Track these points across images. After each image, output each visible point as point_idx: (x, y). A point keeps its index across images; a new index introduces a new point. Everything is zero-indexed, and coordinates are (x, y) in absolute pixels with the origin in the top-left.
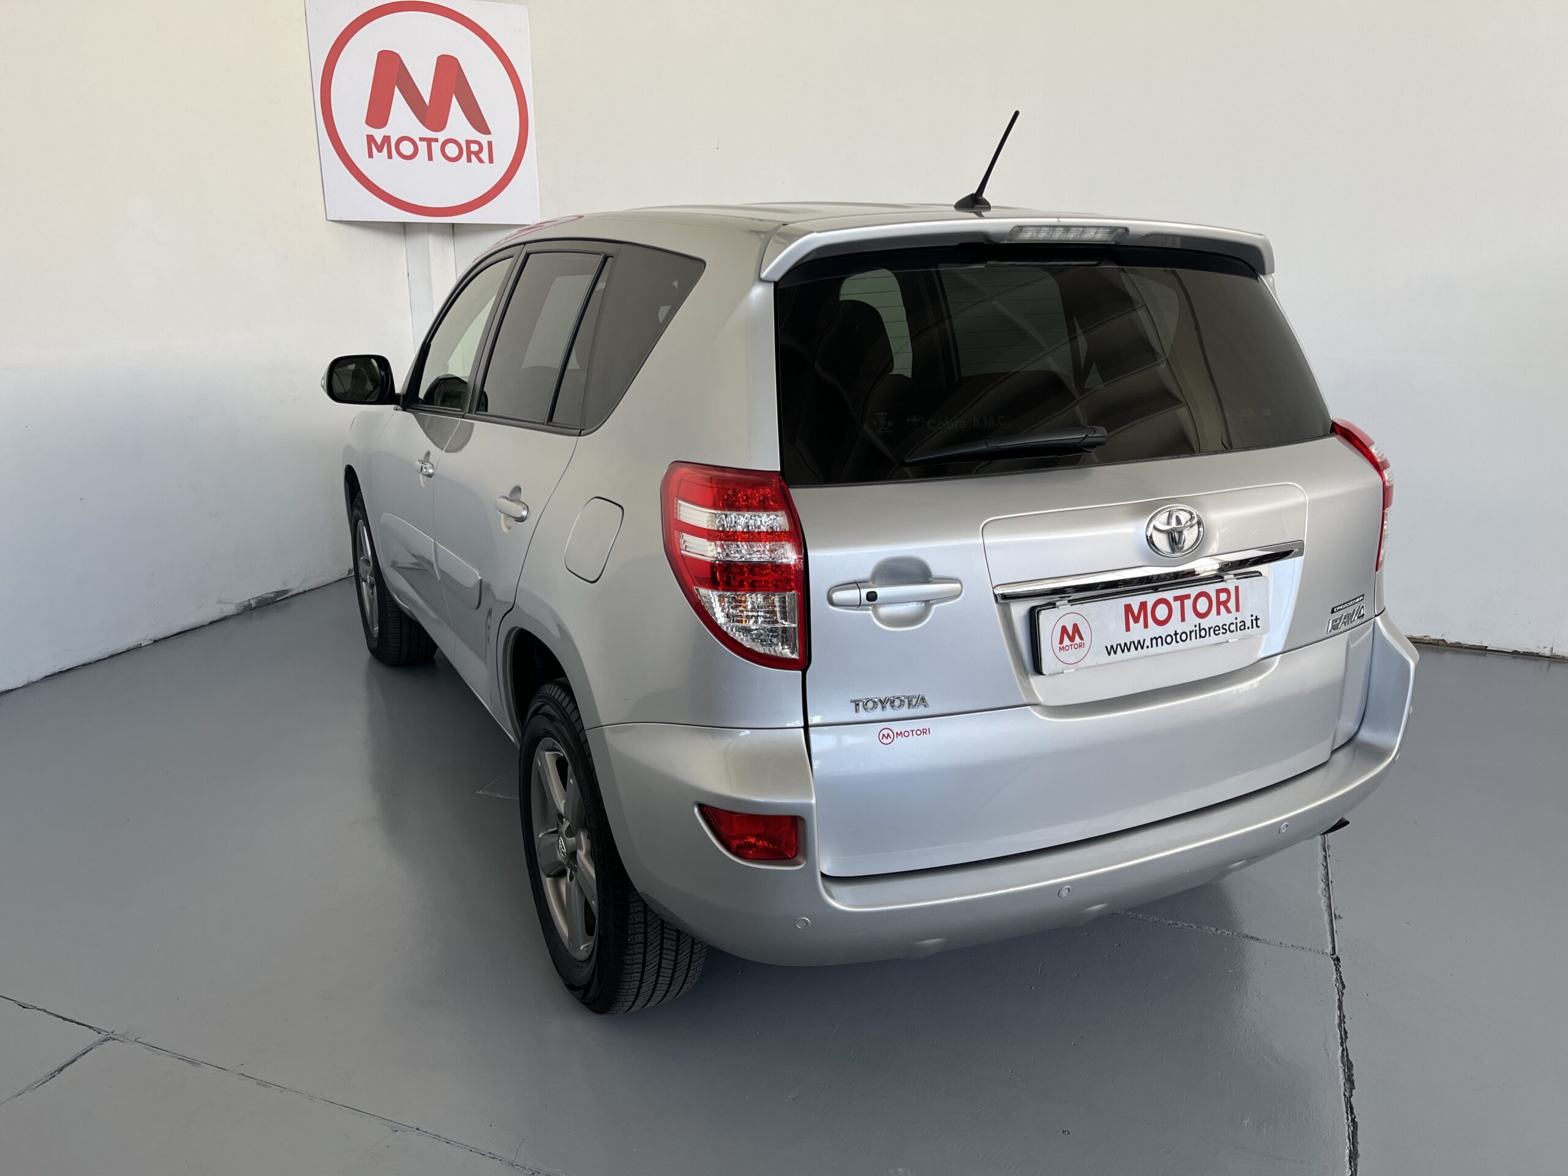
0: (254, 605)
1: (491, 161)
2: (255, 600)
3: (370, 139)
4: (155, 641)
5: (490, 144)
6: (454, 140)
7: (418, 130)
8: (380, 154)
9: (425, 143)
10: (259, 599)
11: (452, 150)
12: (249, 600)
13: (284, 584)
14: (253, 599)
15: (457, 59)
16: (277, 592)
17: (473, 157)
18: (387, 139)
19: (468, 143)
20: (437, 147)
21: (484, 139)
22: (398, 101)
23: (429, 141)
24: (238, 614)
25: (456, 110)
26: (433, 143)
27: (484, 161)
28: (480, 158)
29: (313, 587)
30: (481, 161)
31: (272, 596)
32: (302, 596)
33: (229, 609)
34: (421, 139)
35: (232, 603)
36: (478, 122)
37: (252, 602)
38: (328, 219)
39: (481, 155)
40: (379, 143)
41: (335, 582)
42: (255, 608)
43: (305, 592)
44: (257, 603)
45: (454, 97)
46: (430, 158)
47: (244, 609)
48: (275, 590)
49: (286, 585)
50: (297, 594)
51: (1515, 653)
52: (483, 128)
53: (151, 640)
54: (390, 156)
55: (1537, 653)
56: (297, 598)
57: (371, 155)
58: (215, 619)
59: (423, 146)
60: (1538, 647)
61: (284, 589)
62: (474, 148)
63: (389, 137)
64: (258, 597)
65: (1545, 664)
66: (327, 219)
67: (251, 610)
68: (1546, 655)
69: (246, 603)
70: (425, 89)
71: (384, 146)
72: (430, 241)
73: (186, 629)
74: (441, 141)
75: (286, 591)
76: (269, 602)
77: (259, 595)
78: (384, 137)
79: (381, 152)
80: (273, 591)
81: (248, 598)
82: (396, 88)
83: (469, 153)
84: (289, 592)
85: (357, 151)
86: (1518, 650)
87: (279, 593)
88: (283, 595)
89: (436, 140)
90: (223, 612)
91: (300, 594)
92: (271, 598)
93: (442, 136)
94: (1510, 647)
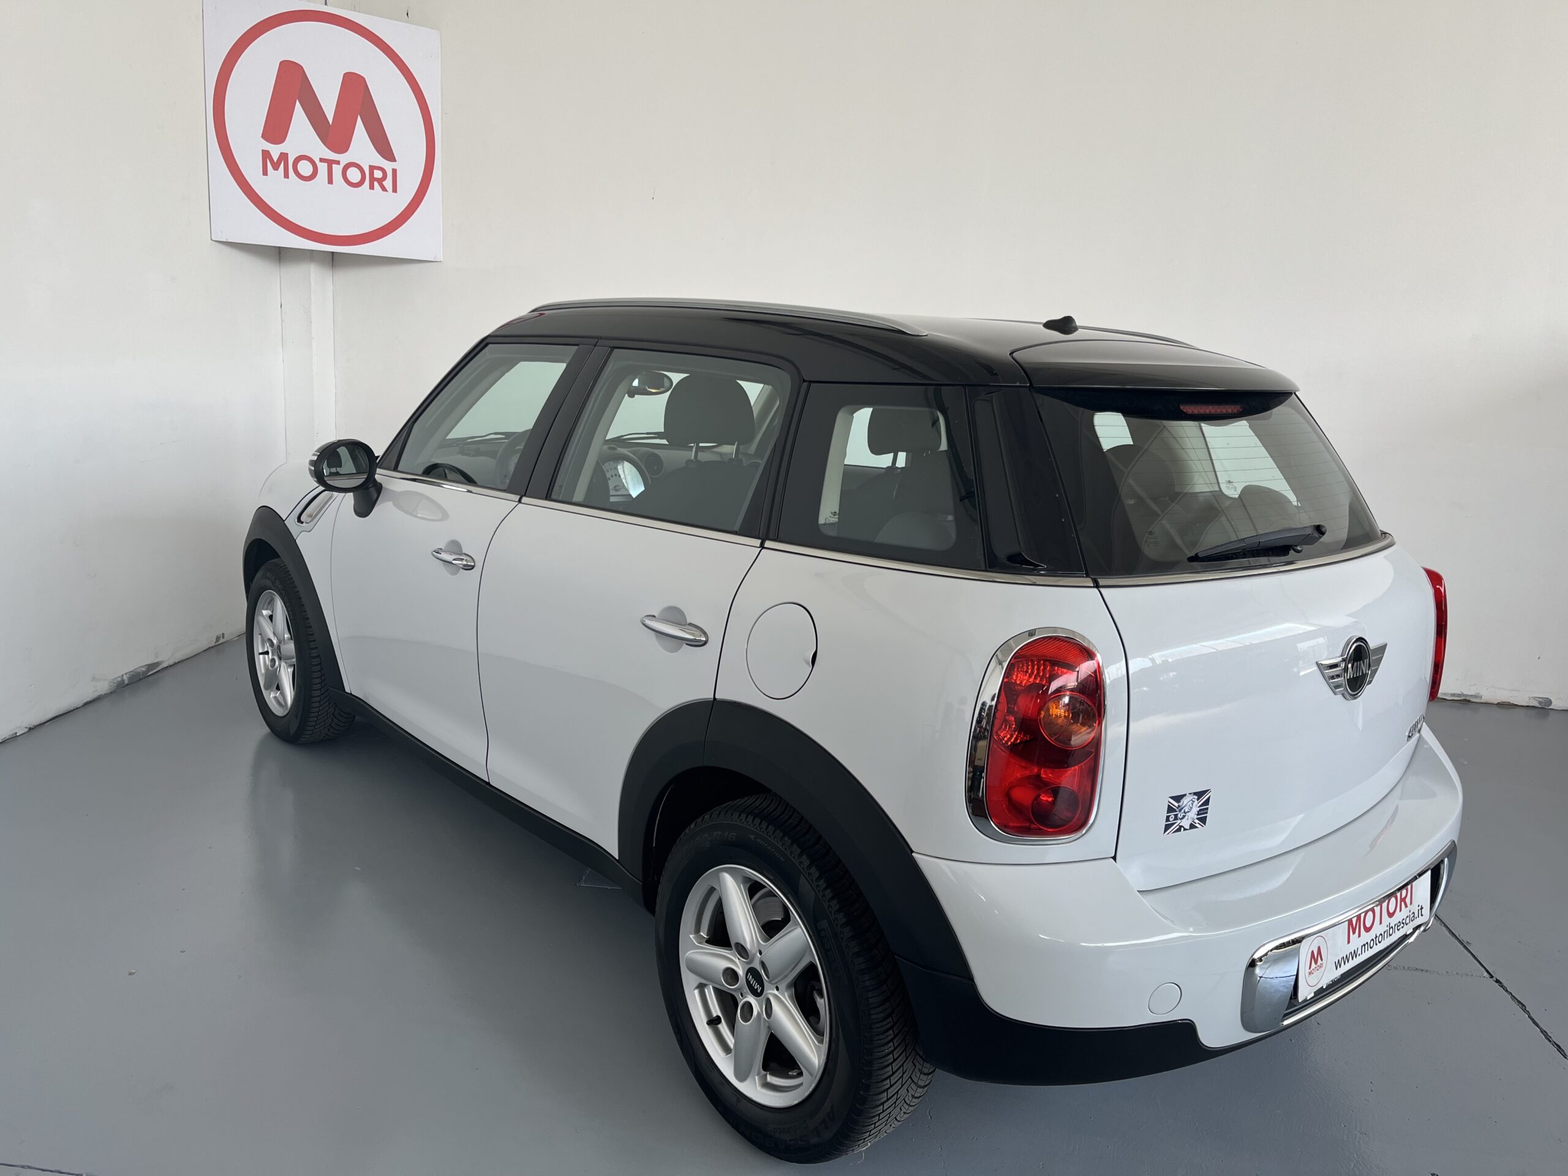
0: (126, 682)
1: (395, 190)
2: (128, 675)
3: (266, 155)
4: (30, 729)
5: (394, 171)
6: (358, 165)
7: (319, 150)
8: (275, 171)
9: (326, 164)
10: (132, 673)
11: (354, 175)
12: (122, 675)
13: (157, 657)
14: (126, 674)
15: (364, 79)
16: (149, 665)
17: (376, 184)
18: (284, 157)
19: (372, 168)
20: (337, 170)
21: (388, 166)
22: (299, 115)
23: (330, 163)
24: (111, 693)
25: (360, 130)
26: (334, 166)
27: (388, 190)
28: (383, 185)
29: (183, 658)
30: (384, 189)
31: (143, 669)
32: (171, 669)
33: (103, 687)
34: (322, 160)
35: (106, 679)
37: (124, 676)
38: (213, 239)
39: (384, 183)
40: (275, 160)
41: (203, 651)
42: (127, 685)
43: (175, 664)
44: (130, 679)
45: (359, 118)
46: (330, 181)
47: (117, 686)
48: (149, 663)
50: (167, 667)
52: (388, 154)
53: (27, 728)
54: (286, 176)
56: (167, 672)
57: (265, 173)
58: (89, 699)
59: (323, 168)
61: (155, 661)
62: (378, 174)
63: (287, 154)
64: (130, 672)
67: (124, 687)
69: (119, 679)
70: (329, 107)
71: (281, 163)
72: (311, 268)
73: (61, 713)
74: (343, 164)
75: (157, 664)
76: (141, 677)
77: (131, 670)
78: (281, 153)
79: (277, 170)
80: (144, 664)
81: (120, 674)
82: (297, 102)
83: (373, 179)
84: (161, 664)
85: (251, 168)
87: (150, 667)
88: (155, 669)
89: (338, 163)
90: (97, 691)
91: (170, 666)
92: (144, 672)
93: (344, 159)
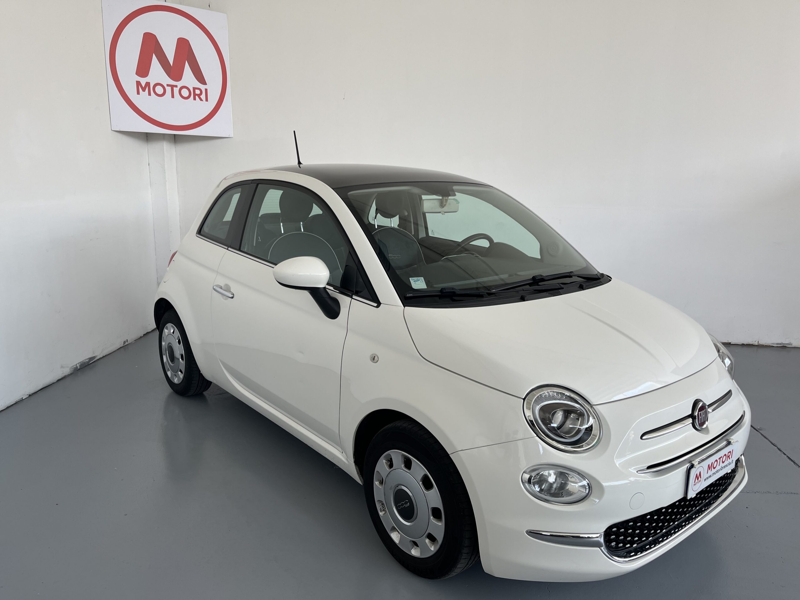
1: (207, 100)
2: (79, 364)
3: (138, 83)
4: (30, 396)
5: (206, 90)
6: (186, 87)
7: (166, 80)
8: (144, 92)
9: (170, 87)
11: (185, 93)
12: (77, 364)
15: (188, 41)
17: (197, 97)
18: (148, 84)
19: (194, 89)
20: (176, 90)
21: (203, 87)
22: (155, 61)
23: (172, 87)
24: (71, 374)
25: (187, 69)
26: (175, 88)
27: (203, 100)
28: (201, 98)
29: (107, 353)
30: (201, 100)
31: (87, 360)
32: (102, 360)
33: (67, 371)
34: (168, 85)
35: (68, 367)
36: (199, 76)
39: (201, 96)
40: (143, 86)
41: (117, 350)
42: (79, 369)
43: (103, 357)
44: (80, 366)
45: (186, 62)
46: (173, 97)
47: (74, 370)
48: (90, 357)
49: (94, 354)
50: (99, 359)
51: (743, 345)
52: (202, 81)
53: (28, 395)
54: (150, 94)
55: (752, 344)
56: (99, 362)
57: (138, 93)
58: (60, 378)
59: (168, 89)
60: (752, 341)
61: (93, 356)
62: (198, 92)
63: (149, 83)
64: (80, 362)
65: (755, 348)
66: (111, 130)
67: (77, 370)
68: (756, 345)
69: (75, 366)
70: (171, 57)
71: (146, 88)
76: (86, 365)
78: (146, 82)
82: (154, 54)
83: (195, 95)
84: (97, 357)
85: (131, 91)
86: (744, 343)
87: (91, 359)
88: (93, 360)
89: (176, 86)
90: (63, 373)
91: (101, 358)
92: (87, 362)
93: (180, 84)
94: (740, 342)
